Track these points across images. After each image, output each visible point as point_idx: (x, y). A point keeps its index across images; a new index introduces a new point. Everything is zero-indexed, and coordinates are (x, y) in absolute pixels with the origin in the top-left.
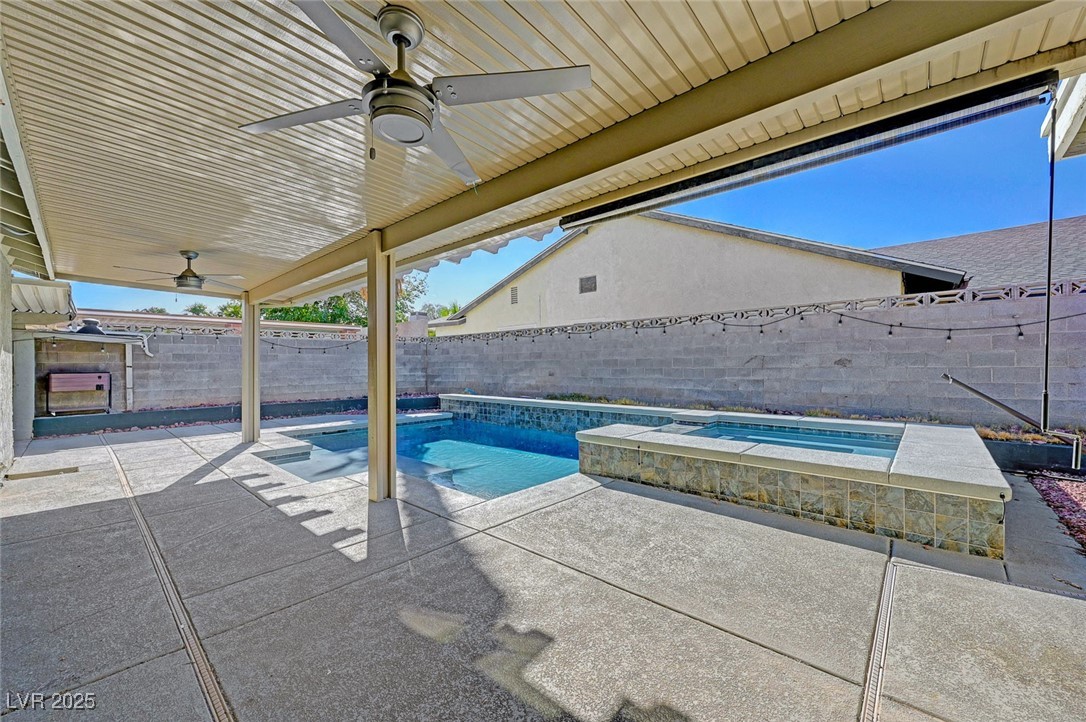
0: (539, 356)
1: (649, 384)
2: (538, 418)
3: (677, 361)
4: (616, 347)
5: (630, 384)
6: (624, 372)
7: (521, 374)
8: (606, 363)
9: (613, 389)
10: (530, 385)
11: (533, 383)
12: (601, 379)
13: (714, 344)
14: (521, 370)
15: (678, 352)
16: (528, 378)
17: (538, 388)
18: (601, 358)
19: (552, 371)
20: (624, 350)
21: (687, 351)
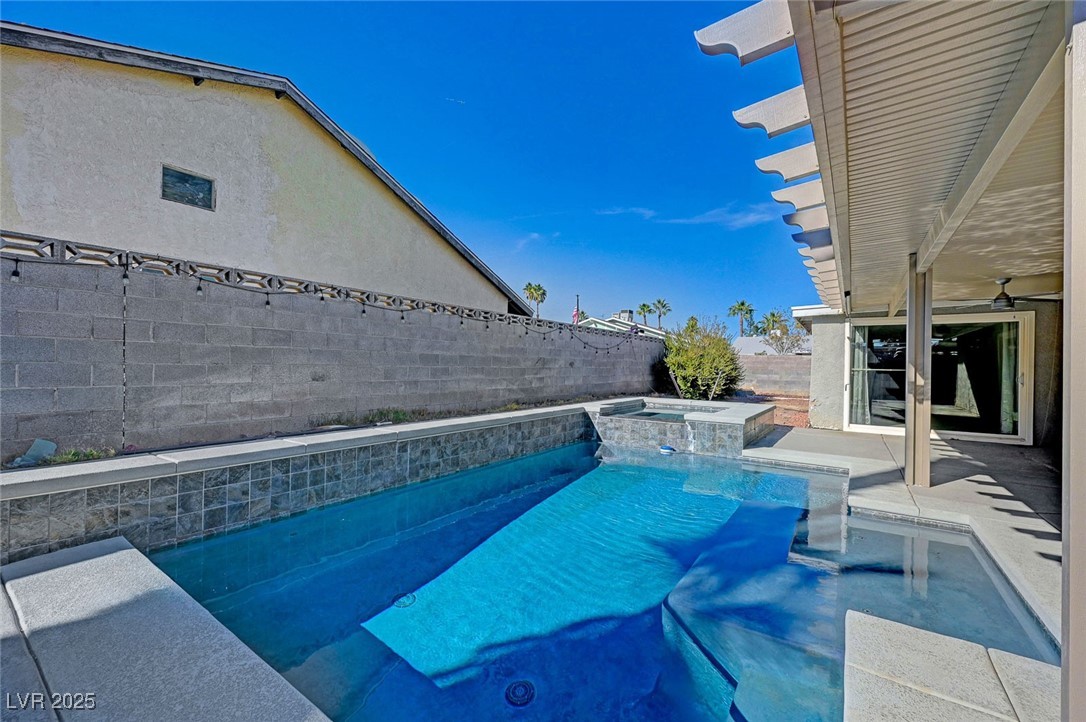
0: (288, 338)
1: (471, 386)
2: (455, 452)
3: (496, 360)
4: (437, 337)
5: (453, 387)
6: (446, 371)
7: (214, 379)
8: (424, 359)
9: (432, 397)
10: (252, 406)
11: (263, 398)
12: (416, 382)
13: (520, 345)
14: (219, 368)
15: (496, 351)
16: (246, 388)
17: (277, 408)
18: (417, 351)
19: (320, 371)
20: (447, 343)
21: (503, 350)
